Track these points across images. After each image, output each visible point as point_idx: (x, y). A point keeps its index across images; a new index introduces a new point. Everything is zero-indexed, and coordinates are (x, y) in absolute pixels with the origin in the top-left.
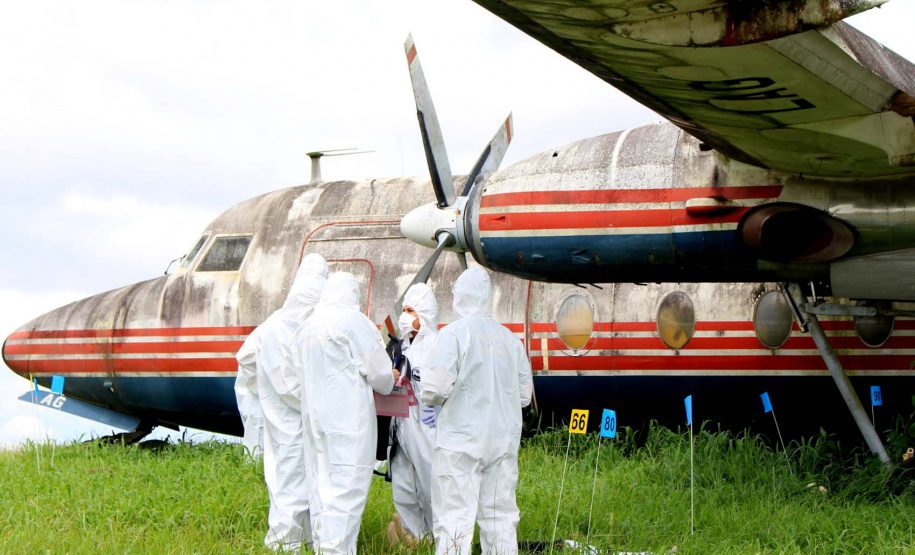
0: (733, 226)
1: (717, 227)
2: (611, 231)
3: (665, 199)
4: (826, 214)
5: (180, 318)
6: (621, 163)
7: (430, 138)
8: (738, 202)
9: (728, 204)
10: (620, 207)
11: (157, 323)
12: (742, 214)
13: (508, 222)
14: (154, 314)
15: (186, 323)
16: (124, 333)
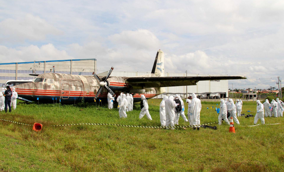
5: (46, 89)
6: (119, 80)
10: (120, 84)
11: (43, 89)
14: (42, 88)
15: (48, 89)
16: (37, 90)
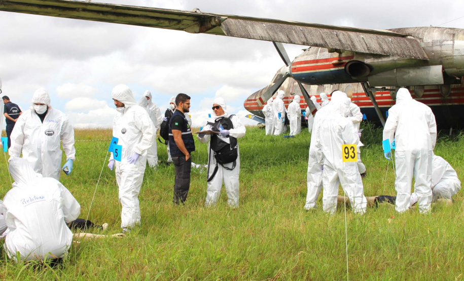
0: (343, 68)
1: (340, 68)
2: (317, 71)
3: (329, 61)
4: (364, 63)
6: (320, 52)
7: (280, 49)
8: (344, 61)
9: (341, 62)
10: (319, 64)
12: (345, 64)
13: (296, 70)
